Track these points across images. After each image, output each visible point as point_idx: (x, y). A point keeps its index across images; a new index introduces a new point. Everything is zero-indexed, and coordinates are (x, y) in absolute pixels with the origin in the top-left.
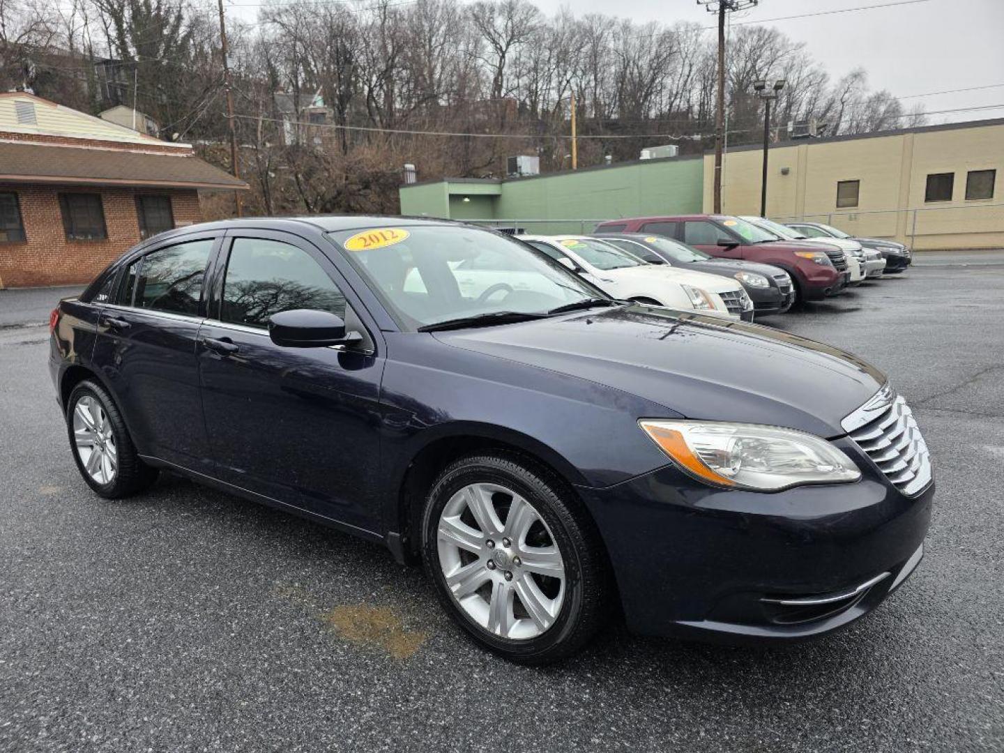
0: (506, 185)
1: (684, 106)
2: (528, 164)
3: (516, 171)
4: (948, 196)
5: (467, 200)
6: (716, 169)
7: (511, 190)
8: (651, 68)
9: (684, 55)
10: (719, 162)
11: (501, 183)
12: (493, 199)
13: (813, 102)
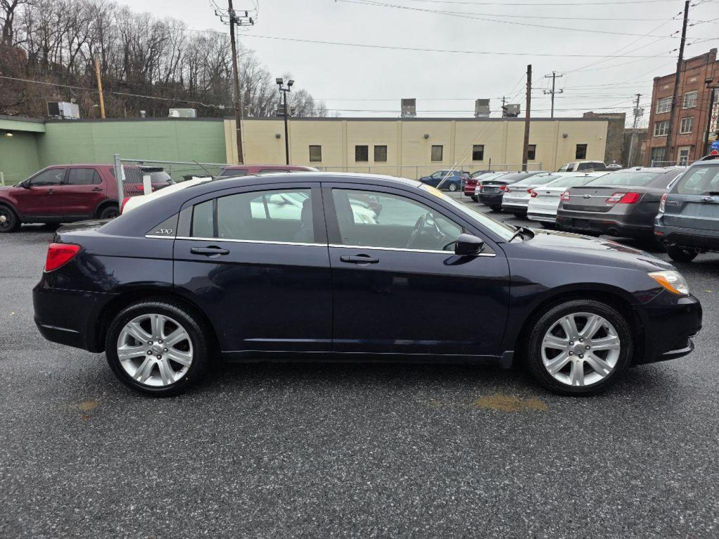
0: (49, 125)
1: (177, 80)
2: (69, 109)
3: (58, 114)
4: (366, 159)
5: (10, 135)
6: (238, 131)
7: (53, 129)
8: (149, 47)
9: (174, 42)
10: (238, 126)
11: (44, 123)
12: (36, 136)
13: (263, 90)
